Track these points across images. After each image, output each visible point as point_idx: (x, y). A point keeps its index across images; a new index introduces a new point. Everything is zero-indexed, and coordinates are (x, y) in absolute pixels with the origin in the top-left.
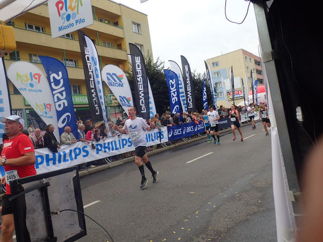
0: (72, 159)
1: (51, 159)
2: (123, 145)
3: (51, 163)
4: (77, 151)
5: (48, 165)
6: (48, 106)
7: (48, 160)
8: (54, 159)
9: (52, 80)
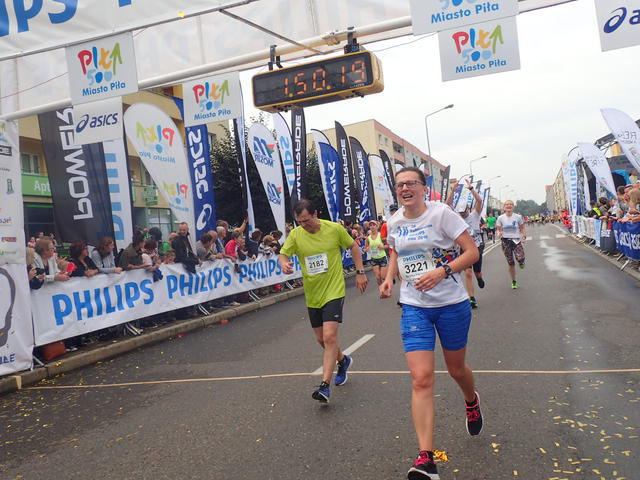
0: (211, 288)
1: (186, 285)
2: (271, 271)
3: (186, 289)
4: (218, 273)
5: (183, 294)
6: (183, 189)
7: (183, 285)
8: (190, 285)
9: (191, 144)
